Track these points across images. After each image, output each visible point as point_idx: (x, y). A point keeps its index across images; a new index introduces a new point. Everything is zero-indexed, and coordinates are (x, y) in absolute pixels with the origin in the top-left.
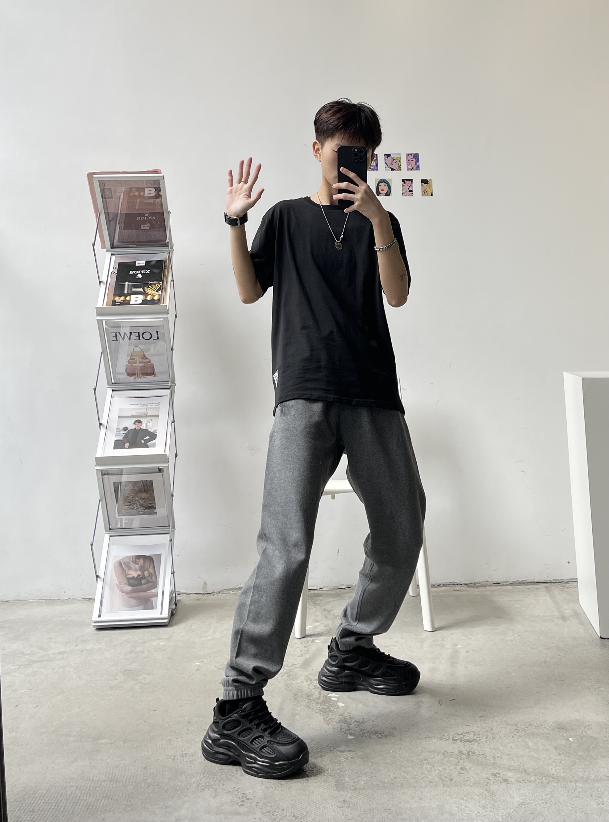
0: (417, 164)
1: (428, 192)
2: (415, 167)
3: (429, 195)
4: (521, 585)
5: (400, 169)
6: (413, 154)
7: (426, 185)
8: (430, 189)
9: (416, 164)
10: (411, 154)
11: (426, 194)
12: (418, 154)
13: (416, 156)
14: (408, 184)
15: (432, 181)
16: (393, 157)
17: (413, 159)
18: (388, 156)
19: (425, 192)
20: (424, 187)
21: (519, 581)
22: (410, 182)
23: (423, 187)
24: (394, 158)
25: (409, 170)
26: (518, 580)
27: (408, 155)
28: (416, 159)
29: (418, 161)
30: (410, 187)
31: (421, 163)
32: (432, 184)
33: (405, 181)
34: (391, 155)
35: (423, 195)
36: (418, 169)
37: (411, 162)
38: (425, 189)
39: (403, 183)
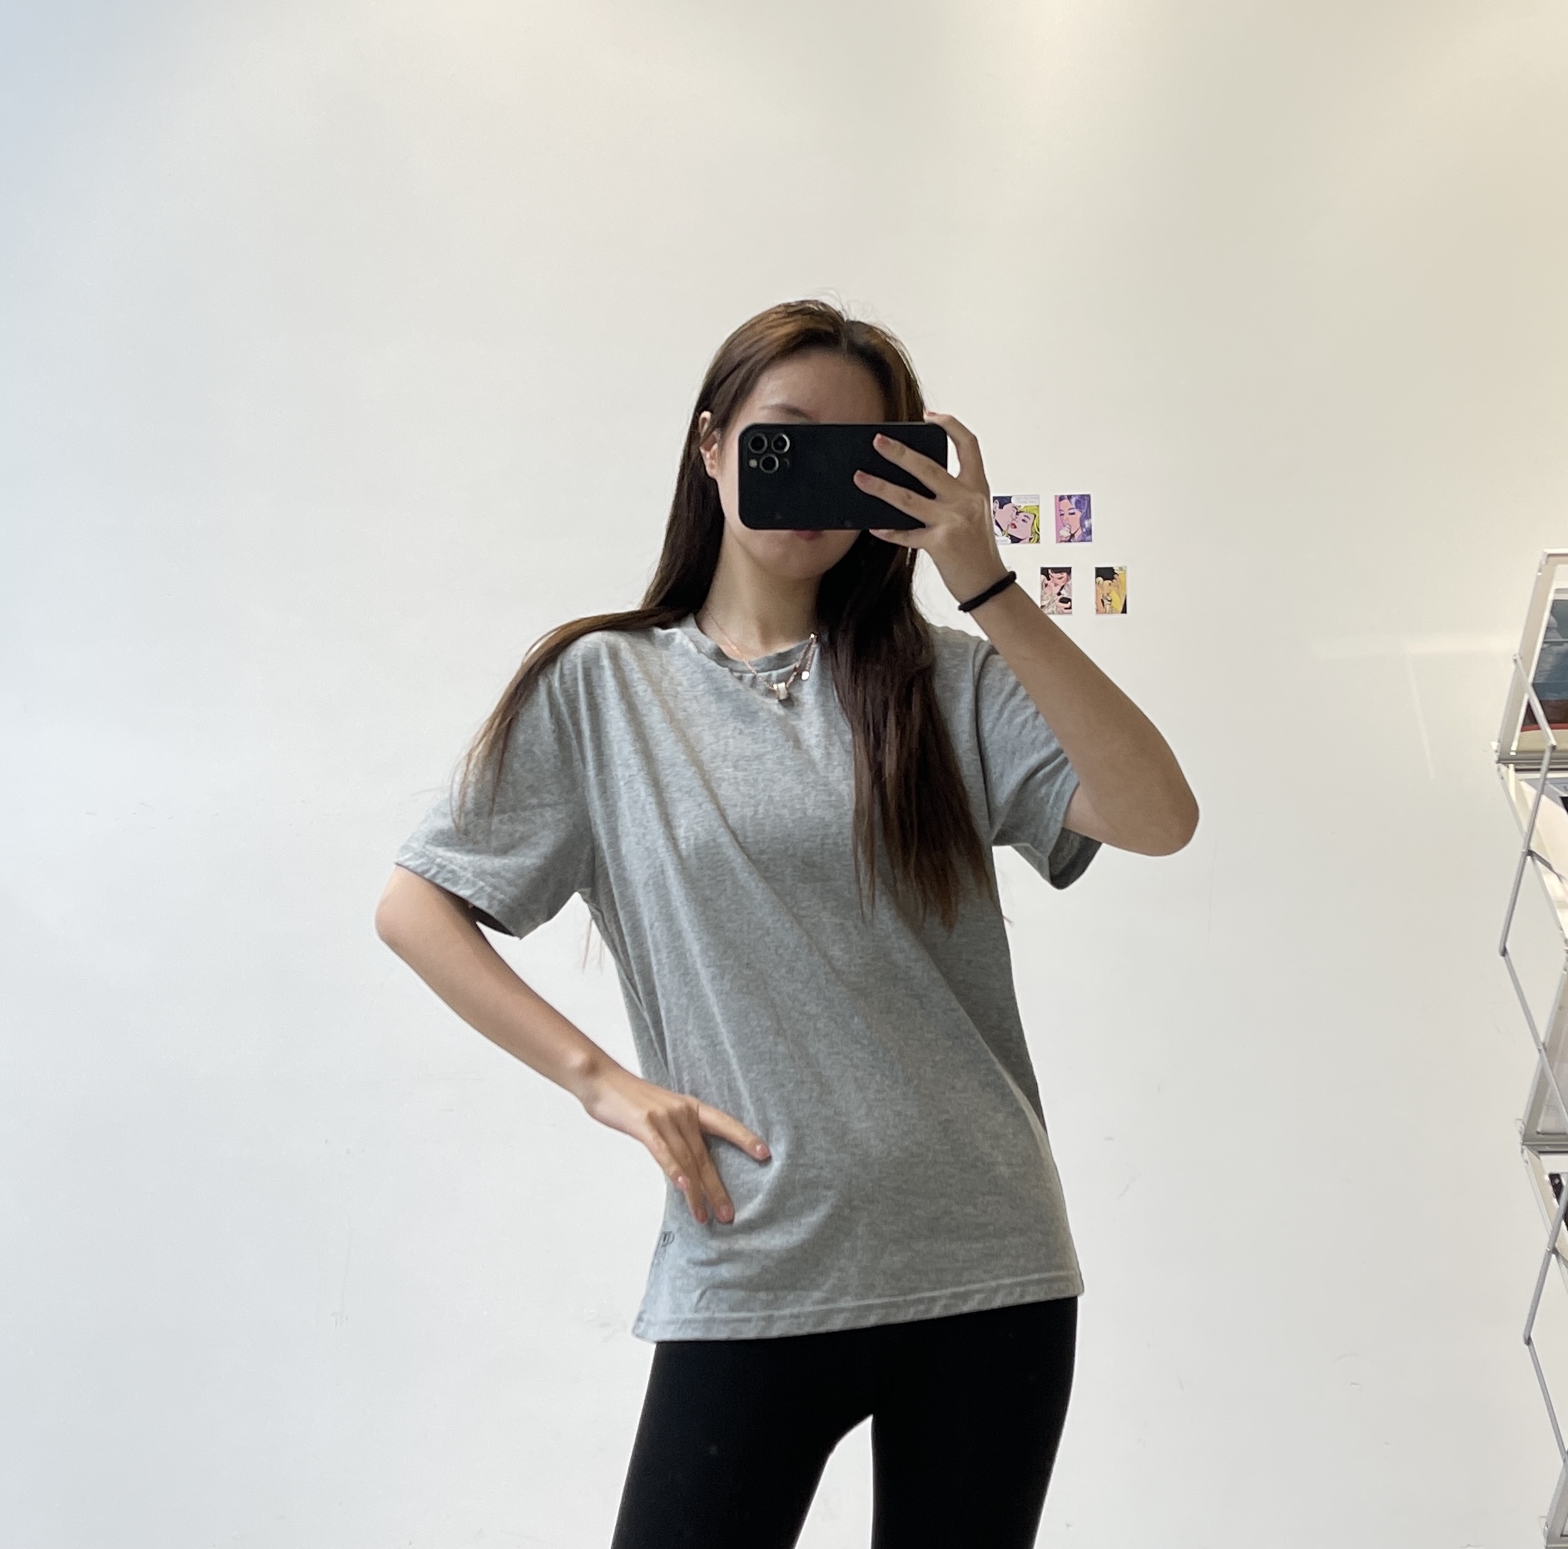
0: (1087, 523)
1: (1113, 603)
2: (1080, 532)
3: (1117, 612)
5: (1035, 537)
6: (1074, 496)
7: (1107, 582)
8: (1120, 596)
9: (1082, 526)
10: (1069, 497)
11: (1108, 607)
12: (1089, 496)
13: (1083, 502)
14: (1058, 581)
15: (1125, 571)
16: (1017, 504)
17: (1075, 511)
18: (1003, 501)
19: (1105, 602)
20: (1103, 589)
22: (1065, 574)
23: (1098, 588)
24: (1019, 509)
25: (1062, 541)
27: (1061, 498)
28: (1084, 511)
29: (1087, 515)
30: (1061, 589)
31: (1095, 521)
32: (1124, 581)
33: (1050, 571)
34: (1013, 500)
35: (1097, 610)
36: (1088, 538)
37: (1067, 519)
38: (1105, 595)
39: (1043, 576)
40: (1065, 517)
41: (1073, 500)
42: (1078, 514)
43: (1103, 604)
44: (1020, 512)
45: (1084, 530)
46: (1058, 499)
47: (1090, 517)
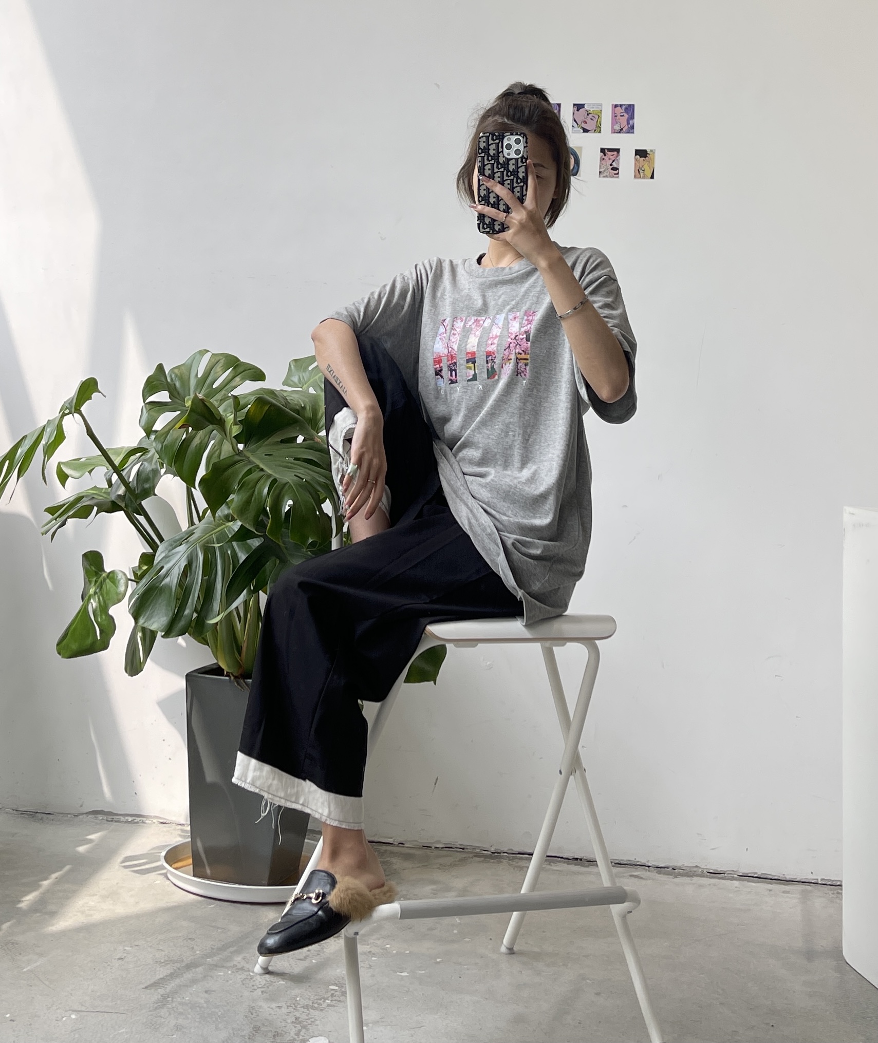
0: (631, 122)
1: (645, 172)
2: (627, 127)
3: (647, 178)
4: (758, 882)
5: (598, 129)
6: (624, 105)
7: (643, 159)
8: (649, 167)
9: (628, 123)
10: (621, 106)
11: (642, 174)
12: (633, 105)
13: (630, 109)
14: (611, 157)
15: (654, 152)
16: (588, 109)
17: (625, 114)
18: (579, 107)
19: (641, 171)
20: (639, 163)
21: (756, 873)
22: (615, 153)
23: (637, 163)
24: (590, 112)
25: (614, 132)
26: (756, 871)
27: (616, 106)
28: (630, 114)
29: (632, 117)
30: (613, 162)
31: (637, 121)
32: (654, 158)
33: (606, 151)
34: (586, 106)
35: (635, 177)
36: (631, 131)
37: (619, 119)
38: (641, 166)
39: (602, 154)
40: (617, 118)
42: (626, 116)
43: (639, 173)
45: (629, 126)
46: (614, 107)
47: (634, 118)
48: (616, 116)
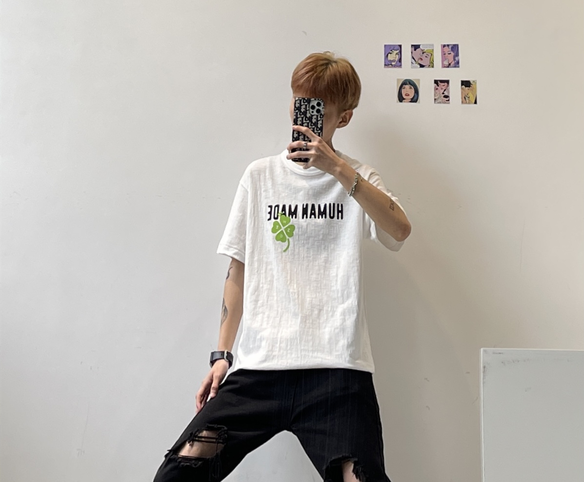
0: (457, 58)
1: (470, 98)
2: (453, 63)
3: (472, 103)
5: (432, 65)
6: (451, 45)
7: (467, 88)
8: (474, 96)
9: (454, 60)
10: (448, 45)
11: (467, 101)
12: (457, 45)
13: (455, 48)
14: (443, 87)
15: (476, 83)
16: (422, 49)
17: (452, 52)
18: (416, 47)
20: (465, 91)
22: (446, 84)
23: (462, 91)
25: (445, 67)
27: (444, 46)
28: (455, 52)
30: (445, 90)
31: (461, 57)
32: (476, 88)
33: (439, 82)
34: (421, 47)
35: (462, 102)
36: (457, 66)
37: (447, 56)
38: (466, 94)
39: (436, 85)
40: (447, 54)
41: (450, 47)
42: (453, 54)
43: (465, 99)
44: (425, 52)
45: (455, 62)
46: (442, 46)
47: (458, 56)
48: (445, 54)
